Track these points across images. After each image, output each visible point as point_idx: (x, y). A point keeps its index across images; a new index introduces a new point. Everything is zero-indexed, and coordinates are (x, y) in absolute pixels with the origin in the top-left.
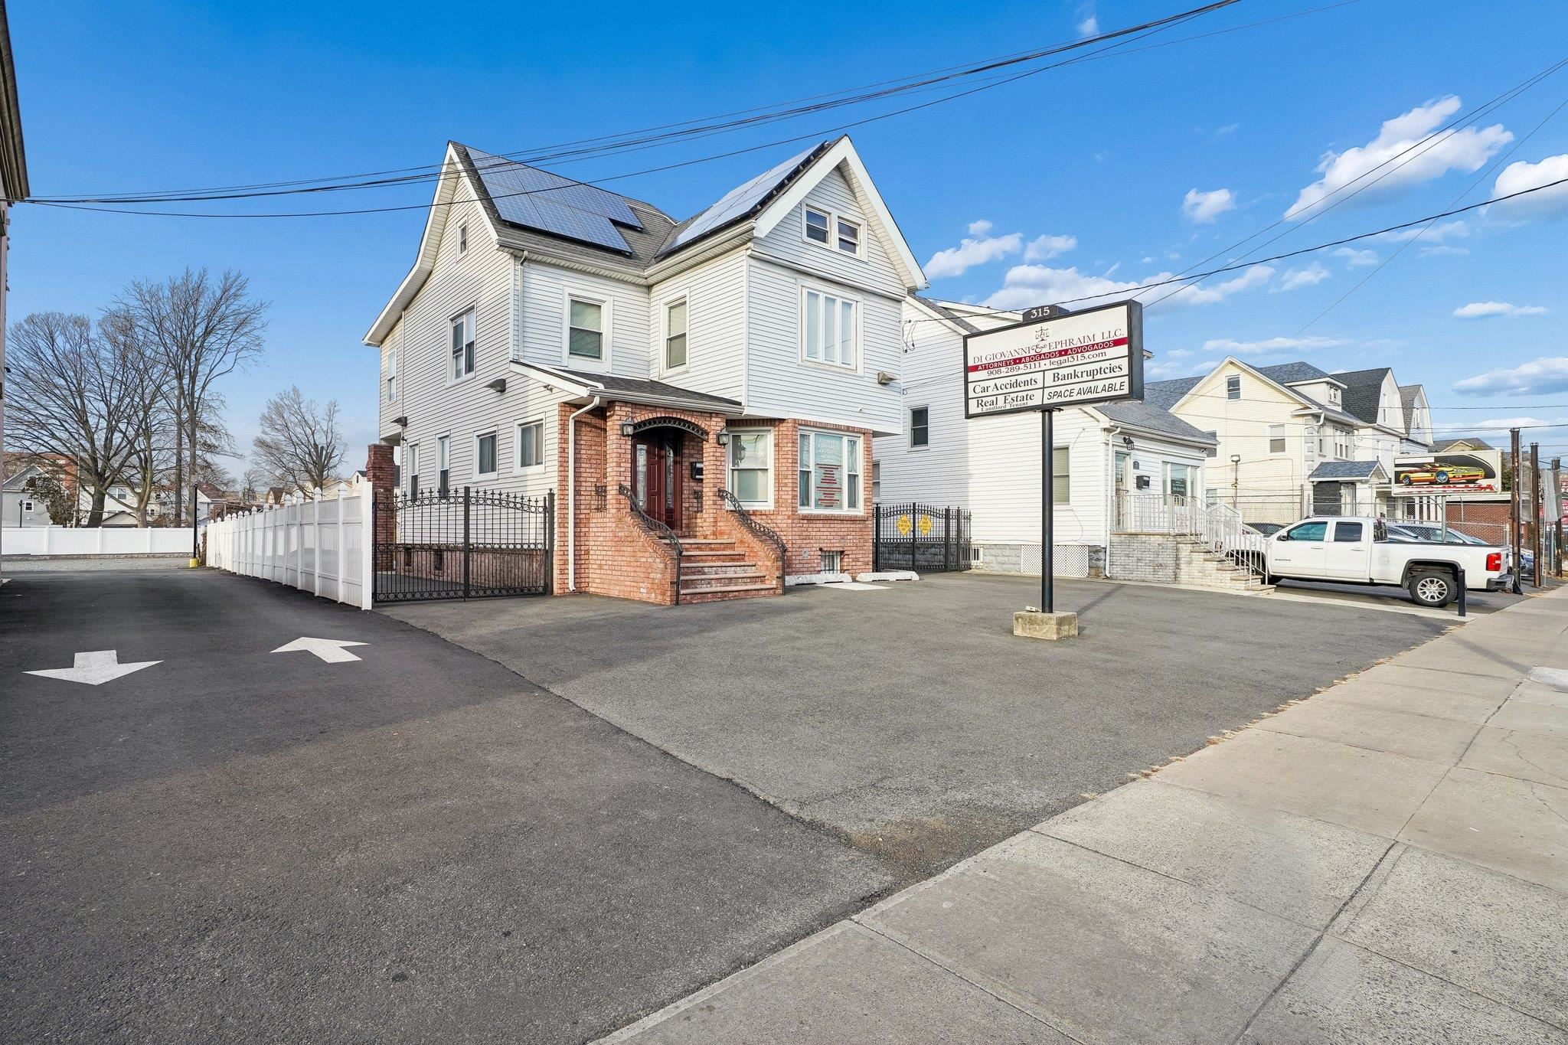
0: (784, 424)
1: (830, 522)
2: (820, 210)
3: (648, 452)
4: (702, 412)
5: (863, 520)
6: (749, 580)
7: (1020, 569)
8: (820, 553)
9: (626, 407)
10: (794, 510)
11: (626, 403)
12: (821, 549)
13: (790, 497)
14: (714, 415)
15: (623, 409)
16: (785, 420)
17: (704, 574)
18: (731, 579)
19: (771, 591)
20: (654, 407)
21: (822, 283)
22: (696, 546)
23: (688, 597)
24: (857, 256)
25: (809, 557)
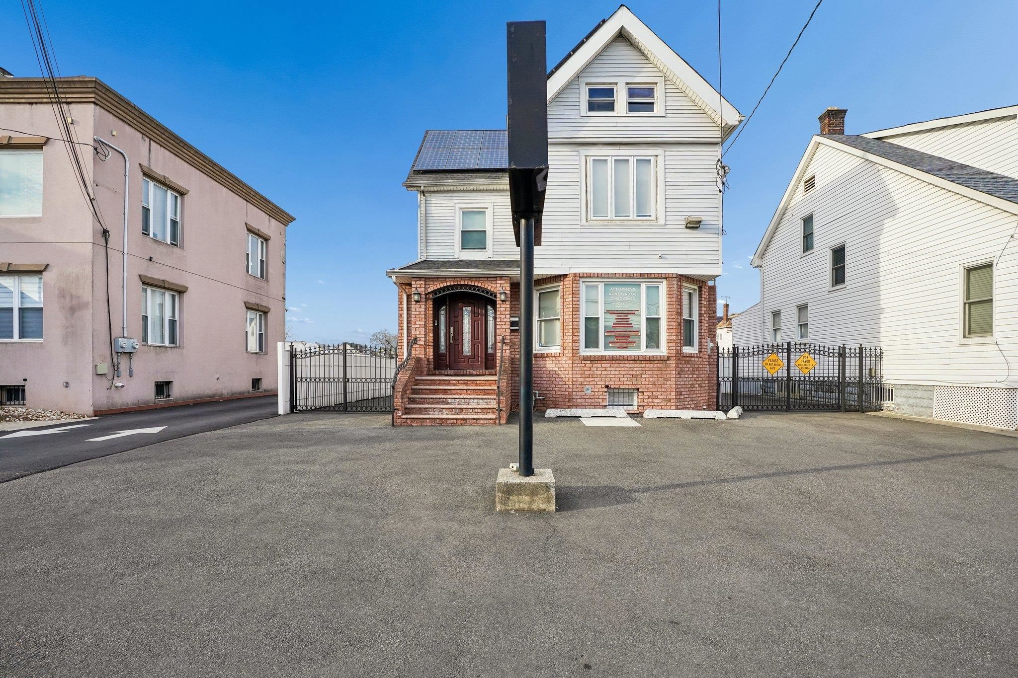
0: (567, 279)
1: (620, 362)
2: (604, 84)
3: (473, 312)
4: (488, 278)
5: (664, 360)
6: (479, 411)
7: (932, 413)
8: (606, 390)
9: (420, 281)
10: (575, 352)
11: (420, 278)
12: (607, 387)
13: (571, 341)
14: (498, 279)
15: (418, 282)
16: (567, 275)
17: (448, 403)
18: (462, 409)
19: (491, 421)
20: (445, 278)
21: (610, 148)
22: (463, 382)
23: (409, 421)
24: (655, 113)
25: (593, 393)
